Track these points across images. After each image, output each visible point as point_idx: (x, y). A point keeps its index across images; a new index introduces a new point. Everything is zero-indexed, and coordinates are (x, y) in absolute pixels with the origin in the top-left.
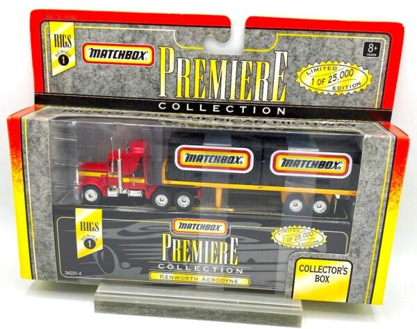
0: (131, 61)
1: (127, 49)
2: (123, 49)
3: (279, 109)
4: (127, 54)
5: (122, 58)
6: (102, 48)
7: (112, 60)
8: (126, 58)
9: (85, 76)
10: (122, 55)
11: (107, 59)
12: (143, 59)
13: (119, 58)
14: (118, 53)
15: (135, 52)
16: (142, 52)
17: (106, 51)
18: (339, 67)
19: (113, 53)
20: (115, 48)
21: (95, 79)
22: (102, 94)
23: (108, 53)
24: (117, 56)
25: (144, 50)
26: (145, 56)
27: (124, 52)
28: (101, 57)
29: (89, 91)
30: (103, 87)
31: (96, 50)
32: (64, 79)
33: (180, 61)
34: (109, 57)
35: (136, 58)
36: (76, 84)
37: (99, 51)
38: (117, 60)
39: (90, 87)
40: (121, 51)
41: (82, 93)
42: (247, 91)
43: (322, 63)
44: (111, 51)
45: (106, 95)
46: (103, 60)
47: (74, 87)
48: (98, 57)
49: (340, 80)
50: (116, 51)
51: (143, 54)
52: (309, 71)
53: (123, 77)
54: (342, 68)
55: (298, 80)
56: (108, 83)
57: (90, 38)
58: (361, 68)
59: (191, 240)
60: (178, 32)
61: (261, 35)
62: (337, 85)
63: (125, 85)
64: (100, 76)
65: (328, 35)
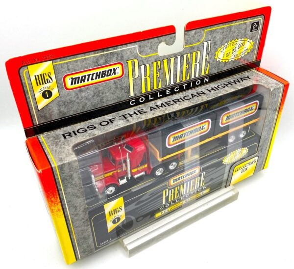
0: (106, 78)
1: (101, 70)
2: (98, 71)
3: (205, 79)
4: (103, 74)
5: (99, 78)
6: (80, 75)
7: (90, 82)
8: (102, 77)
9: (69, 101)
10: (98, 76)
11: (86, 83)
12: (115, 74)
13: (96, 78)
14: (95, 75)
15: (108, 71)
16: (114, 69)
17: (85, 76)
18: (237, 43)
19: (91, 76)
20: (91, 72)
21: (77, 101)
22: (85, 110)
23: (87, 77)
24: (94, 77)
25: (115, 67)
26: (116, 72)
27: (100, 72)
28: (81, 82)
29: (74, 111)
30: (86, 104)
31: (76, 78)
32: (50, 109)
33: (143, 67)
34: (88, 80)
35: (110, 75)
36: (62, 109)
37: (79, 78)
38: (95, 81)
39: (74, 108)
40: (97, 73)
41: (68, 115)
42: (187, 74)
43: (230, 42)
44: (89, 75)
45: (89, 109)
46: (83, 84)
47: (61, 112)
48: (78, 83)
49: (238, 50)
50: (93, 74)
51: (115, 70)
52: (222, 50)
53: (101, 92)
54: (239, 42)
55: (216, 57)
56: (89, 100)
57: (69, 70)
58: (249, 40)
59: (180, 186)
60: (140, 46)
61: (195, 34)
62: (236, 54)
63: (103, 97)
64: (82, 97)
65: (234, 24)
